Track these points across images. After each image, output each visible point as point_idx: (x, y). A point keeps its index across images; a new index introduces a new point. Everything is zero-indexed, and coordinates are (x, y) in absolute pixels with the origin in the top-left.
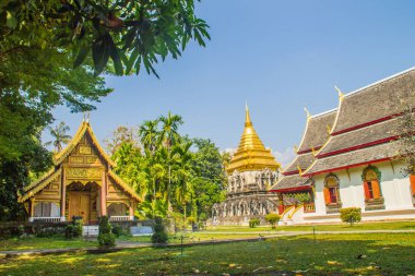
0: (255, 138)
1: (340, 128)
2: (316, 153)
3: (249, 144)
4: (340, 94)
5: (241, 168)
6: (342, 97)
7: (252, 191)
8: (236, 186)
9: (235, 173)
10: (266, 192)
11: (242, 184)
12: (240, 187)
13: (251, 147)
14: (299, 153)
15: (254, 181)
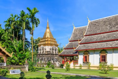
0: (50, 33)
1: (88, 33)
2: (80, 42)
3: (48, 35)
4: (89, 20)
5: (45, 45)
6: (89, 22)
7: (48, 54)
8: (42, 51)
9: (42, 46)
10: (53, 55)
11: (44, 51)
12: (43, 52)
13: (49, 36)
14: (70, 41)
15: (49, 50)
